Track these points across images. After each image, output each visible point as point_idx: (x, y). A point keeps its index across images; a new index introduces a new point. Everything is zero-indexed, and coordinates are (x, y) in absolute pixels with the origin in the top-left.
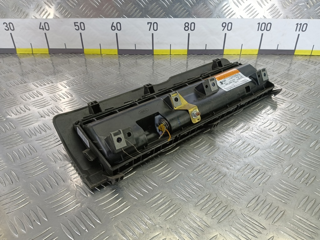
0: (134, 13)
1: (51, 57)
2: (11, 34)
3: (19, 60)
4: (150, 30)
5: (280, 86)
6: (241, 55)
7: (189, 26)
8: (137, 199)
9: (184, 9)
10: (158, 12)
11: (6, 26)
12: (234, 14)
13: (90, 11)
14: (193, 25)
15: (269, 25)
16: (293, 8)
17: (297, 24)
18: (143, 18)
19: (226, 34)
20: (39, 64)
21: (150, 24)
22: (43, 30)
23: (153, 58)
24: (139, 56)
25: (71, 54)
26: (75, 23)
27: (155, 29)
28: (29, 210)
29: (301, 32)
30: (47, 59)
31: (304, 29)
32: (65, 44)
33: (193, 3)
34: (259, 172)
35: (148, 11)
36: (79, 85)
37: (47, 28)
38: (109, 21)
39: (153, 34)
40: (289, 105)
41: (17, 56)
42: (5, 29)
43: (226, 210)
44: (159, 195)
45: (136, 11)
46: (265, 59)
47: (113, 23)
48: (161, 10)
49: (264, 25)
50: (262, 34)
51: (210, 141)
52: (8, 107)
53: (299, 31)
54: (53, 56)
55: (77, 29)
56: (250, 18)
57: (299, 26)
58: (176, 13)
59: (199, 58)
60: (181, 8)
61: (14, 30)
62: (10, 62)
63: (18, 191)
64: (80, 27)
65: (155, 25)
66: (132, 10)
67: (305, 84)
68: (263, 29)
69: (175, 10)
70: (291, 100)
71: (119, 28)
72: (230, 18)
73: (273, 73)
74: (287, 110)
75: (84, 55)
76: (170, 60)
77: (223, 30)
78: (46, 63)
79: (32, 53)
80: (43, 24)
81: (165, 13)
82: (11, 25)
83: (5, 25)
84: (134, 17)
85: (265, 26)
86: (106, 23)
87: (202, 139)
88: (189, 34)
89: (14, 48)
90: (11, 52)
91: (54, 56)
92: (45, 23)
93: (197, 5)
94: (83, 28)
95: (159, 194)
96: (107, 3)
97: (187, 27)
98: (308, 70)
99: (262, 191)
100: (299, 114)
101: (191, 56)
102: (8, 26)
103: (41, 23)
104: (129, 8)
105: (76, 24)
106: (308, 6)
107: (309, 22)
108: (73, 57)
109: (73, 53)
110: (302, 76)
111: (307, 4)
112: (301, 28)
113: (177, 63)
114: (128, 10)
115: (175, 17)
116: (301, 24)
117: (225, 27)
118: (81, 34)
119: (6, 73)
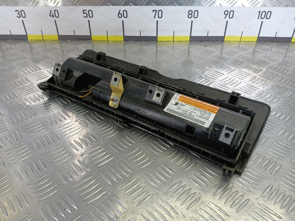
0: (140, 1)
1: (60, 43)
2: (23, 21)
3: (30, 46)
4: (154, 18)
5: (281, 74)
6: (241, 42)
7: (193, 14)
8: (158, 187)
10: (163, 0)
11: (18, 14)
12: (236, 3)
14: (196, 12)
15: (269, 13)
18: (149, 5)
19: (227, 22)
20: (51, 51)
21: (155, 11)
22: (53, 17)
23: (157, 44)
24: (144, 42)
25: (79, 40)
26: (83, 11)
27: (160, 16)
28: (59, 198)
30: (57, 46)
32: (74, 31)
34: (270, 161)
37: (57, 16)
38: (115, 9)
39: (157, 21)
40: (291, 93)
41: (28, 43)
42: (17, 16)
43: (243, 199)
46: (264, 46)
47: (120, 10)
49: (264, 13)
50: (262, 22)
52: (26, 94)
55: (86, 16)
58: (180, 1)
59: (202, 44)
62: (22, 48)
63: (46, 179)
64: (88, 14)
65: (160, 12)
68: (263, 17)
70: (293, 89)
71: (125, 16)
72: (232, 6)
73: (273, 61)
75: (92, 42)
76: (173, 47)
77: (225, 18)
78: (57, 49)
79: (42, 39)
80: (53, 12)
81: (170, 1)
82: (22, 12)
83: (17, 12)
84: (140, 5)
85: (265, 15)
86: (113, 10)
88: (192, 21)
89: (26, 34)
90: (23, 39)
91: (63, 42)
92: (55, 11)
94: (91, 16)
97: (191, 14)
99: (274, 180)
101: (193, 43)
102: (20, 14)
103: (51, 11)
105: (85, 12)
108: (82, 43)
109: (81, 40)
113: (180, 50)
115: (180, 5)
117: (227, 15)
118: (89, 21)
119: (20, 59)
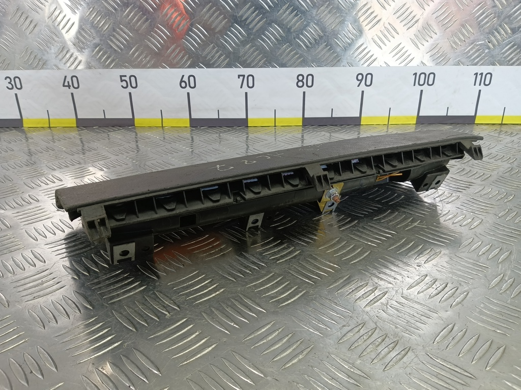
0: (216, 60)
1: (79, 131)
2: (16, 95)
3: (26, 135)
4: (241, 87)
6: (390, 126)
7: (305, 81)
8: (228, 333)
9: (296, 54)
10: (255, 58)
12: (375, 60)
13: (146, 57)
14: (310, 78)
15: (432, 76)
16: (467, 48)
17: (476, 74)
18: (231, 67)
19: (363, 92)
20: (60, 141)
21: (242, 77)
22: (69, 88)
23: (247, 131)
24: (225, 129)
25: (113, 126)
26: (121, 76)
27: (251, 85)
28: (24, 354)
29: (482, 87)
30: (74, 134)
31: (487, 82)
32: (104, 110)
33: (310, 43)
34: (446, 286)
35: (239, 57)
36: (124, 166)
37: (76, 85)
38: (177, 73)
39: (246, 93)
40: (480, 189)
41: (23, 132)
42: (7, 87)
43: (397, 348)
44: (269, 326)
45: (219, 57)
47: (183, 76)
48: (259, 55)
49: (423, 76)
50: (422, 91)
51: (353, 241)
52: (1, 197)
53: (480, 85)
54: (82, 130)
55: (125, 86)
56: (400, 65)
57: (479, 77)
58: (283, 59)
59: (323, 130)
60: (291, 51)
61: (21, 88)
62: (10, 138)
64: (129, 83)
65: (250, 78)
66: (214, 55)
67: (500, 160)
68: (422, 82)
69: (281, 55)
70: (483, 183)
71: (192, 85)
72: (369, 65)
74: (478, 197)
75: (135, 128)
76: (275, 133)
77: (358, 86)
78: (70, 139)
79: (48, 126)
80: (69, 79)
81: (266, 61)
82: (17, 80)
83: (8, 80)
84: (216, 67)
85: (424, 79)
86: (171, 75)
87: (339, 240)
88: (304, 93)
89: (20, 118)
90: (16, 125)
92: (72, 77)
93: (317, 47)
94: (134, 85)
95: (269, 324)
96: (173, 44)
97: (302, 81)
98: (502, 142)
99: (457, 316)
100: (499, 201)
101: (308, 128)
102: (13, 82)
103: (66, 77)
104: (209, 53)
105: (123, 78)
106: (490, 45)
107: (494, 71)
108: (116, 130)
109: (117, 125)
110: (493, 151)
111: (489, 42)
112: (483, 80)
113: (286, 137)
114: (207, 55)
115: (283, 65)
116: (482, 74)
117: (361, 81)
118: (130, 94)
119: (3, 152)
